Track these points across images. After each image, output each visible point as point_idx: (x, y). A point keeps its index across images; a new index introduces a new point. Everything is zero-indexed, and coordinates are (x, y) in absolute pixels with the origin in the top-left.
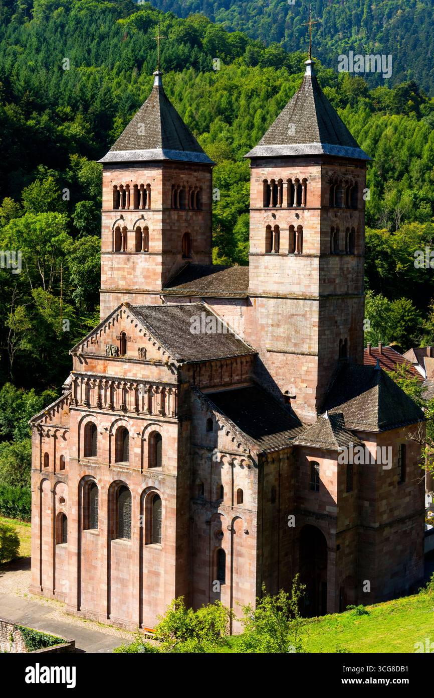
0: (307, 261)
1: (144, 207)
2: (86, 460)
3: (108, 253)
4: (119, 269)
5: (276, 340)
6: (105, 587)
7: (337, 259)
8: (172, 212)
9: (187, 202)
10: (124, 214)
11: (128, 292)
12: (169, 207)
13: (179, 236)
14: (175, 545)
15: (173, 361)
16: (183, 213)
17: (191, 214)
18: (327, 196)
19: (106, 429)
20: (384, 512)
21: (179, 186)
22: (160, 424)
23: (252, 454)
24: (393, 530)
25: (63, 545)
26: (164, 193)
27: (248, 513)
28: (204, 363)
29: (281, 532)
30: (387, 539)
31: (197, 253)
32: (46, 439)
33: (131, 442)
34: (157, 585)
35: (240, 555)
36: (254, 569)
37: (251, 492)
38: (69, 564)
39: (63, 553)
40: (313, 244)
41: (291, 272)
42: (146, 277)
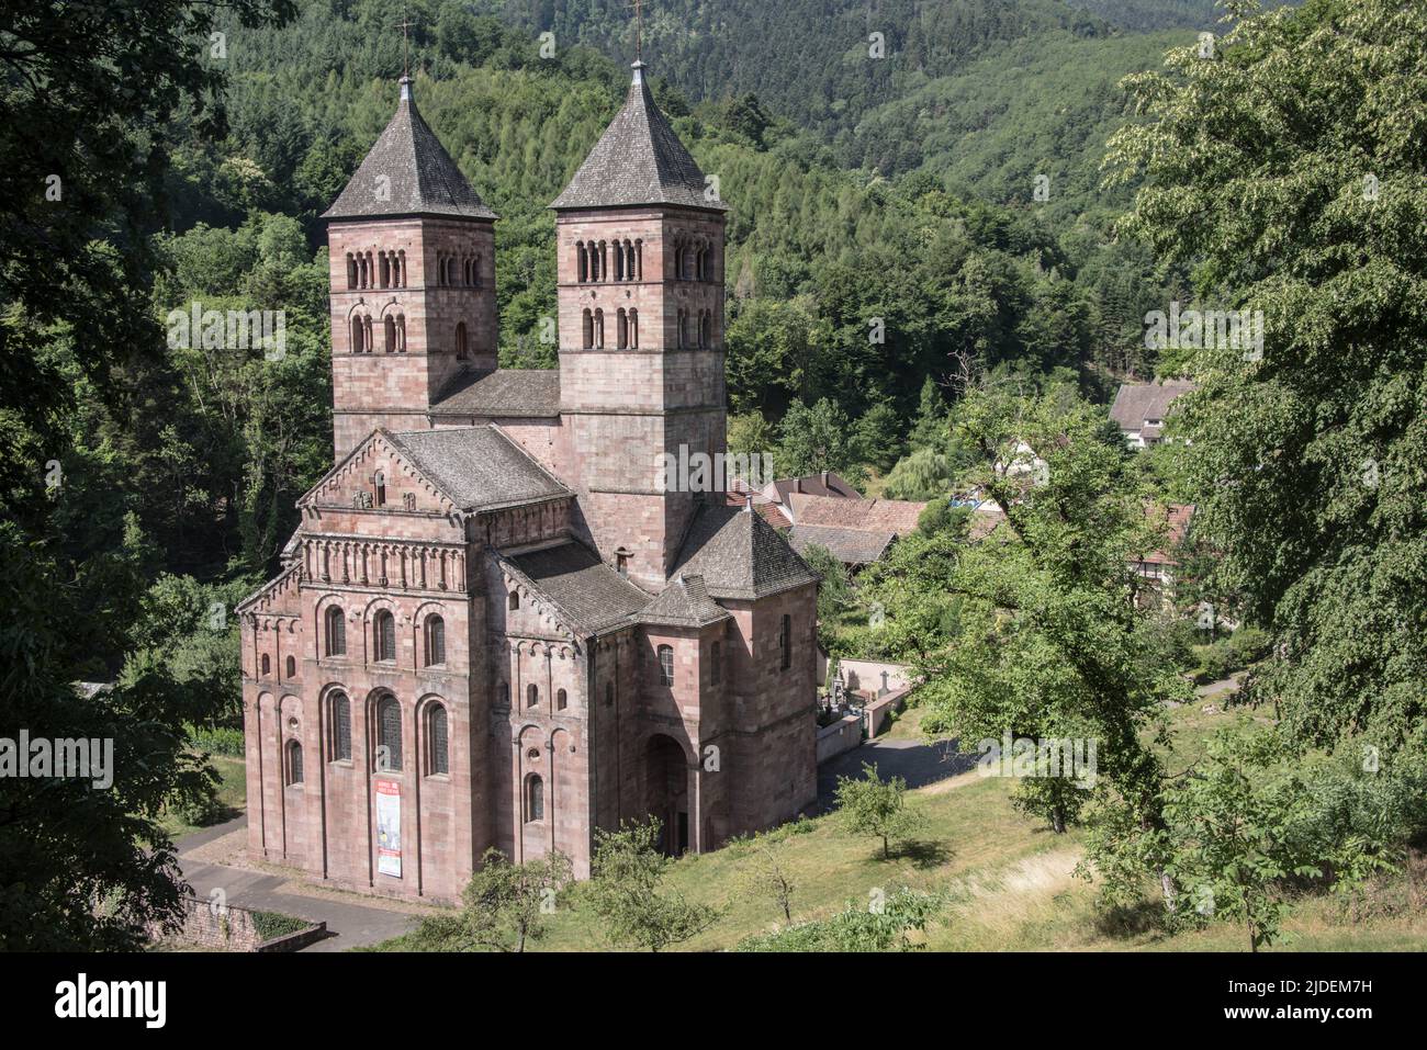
0: (645, 360)
1: (396, 286)
2: (327, 660)
3: (344, 355)
4: (361, 379)
5: (605, 476)
6: (366, 843)
7: (687, 355)
8: (440, 292)
9: (459, 276)
10: (365, 296)
11: (377, 412)
12: (435, 284)
13: (451, 328)
14: (469, 774)
15: (458, 511)
16: (455, 294)
17: (466, 294)
18: (672, 264)
19: (359, 614)
20: (764, 711)
21: (447, 253)
22: (442, 602)
23: (578, 639)
24: (776, 734)
25: (297, 785)
26: (427, 264)
27: (575, 722)
28: (502, 512)
29: (621, 746)
30: (768, 748)
31: (478, 352)
32: (265, 634)
33: (397, 630)
34: (445, 832)
35: (564, 782)
36: (586, 800)
37: (578, 692)
38: (309, 813)
39: (297, 797)
40: (653, 334)
41: (621, 376)
42: (403, 390)
